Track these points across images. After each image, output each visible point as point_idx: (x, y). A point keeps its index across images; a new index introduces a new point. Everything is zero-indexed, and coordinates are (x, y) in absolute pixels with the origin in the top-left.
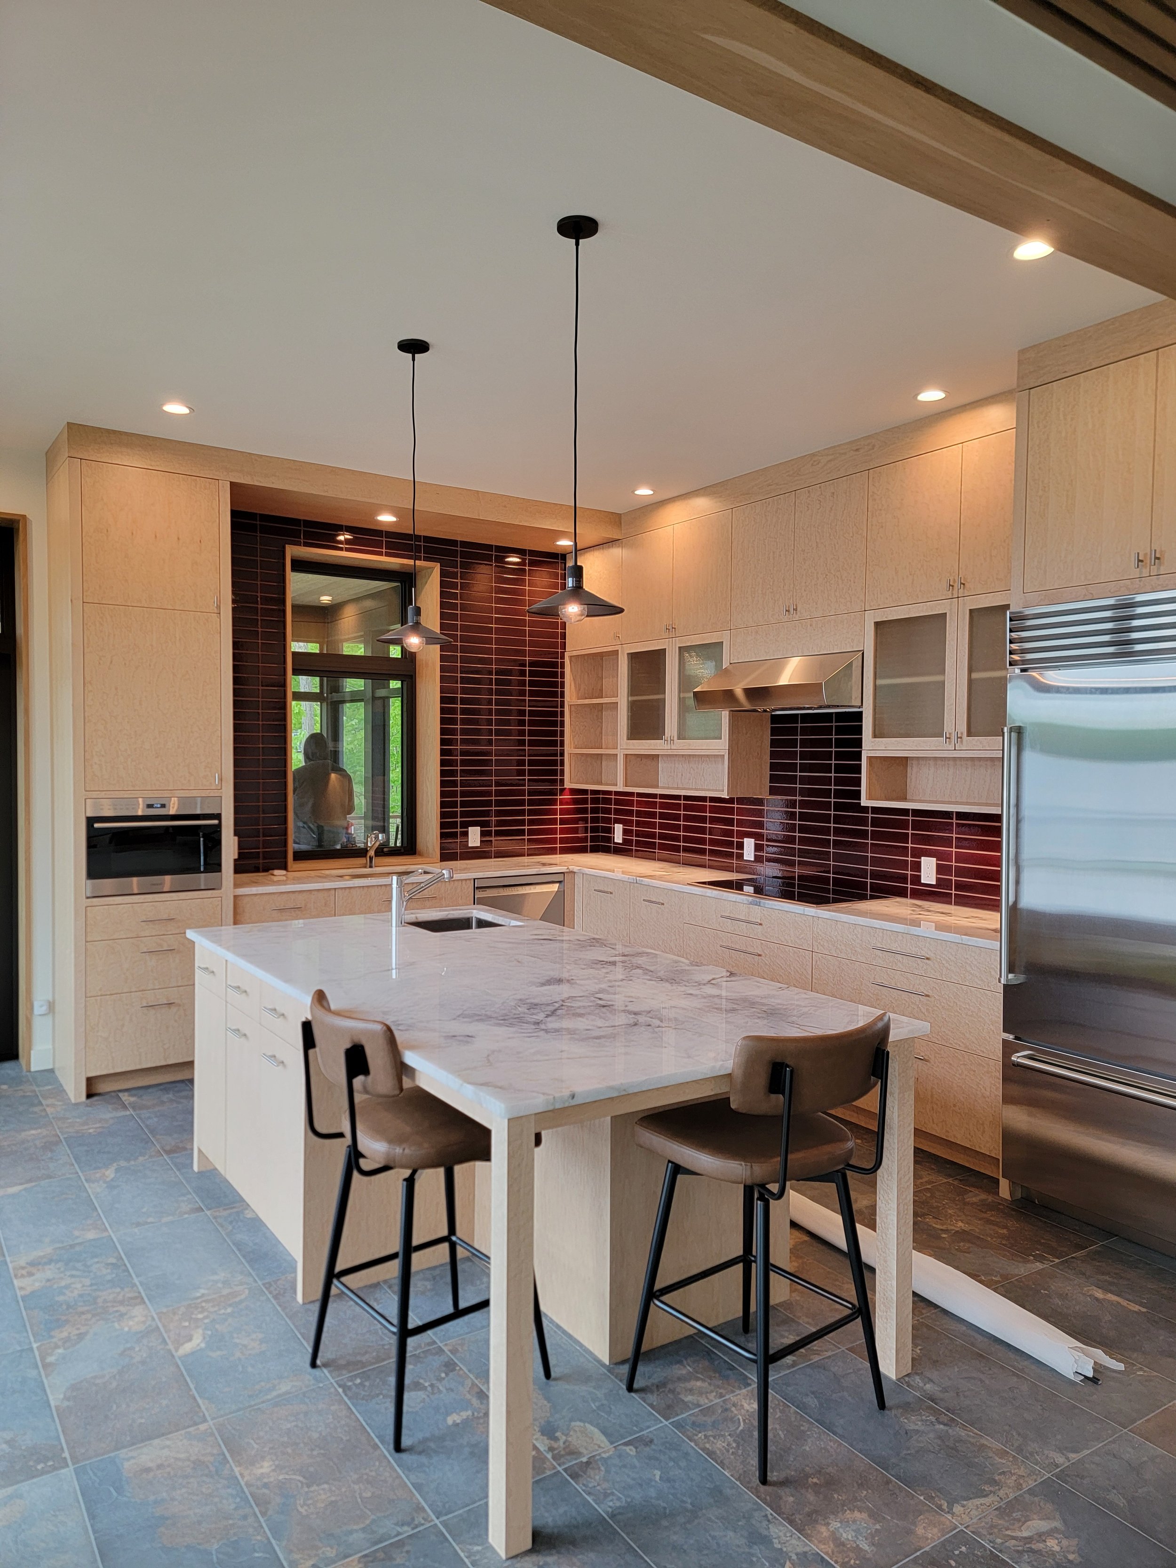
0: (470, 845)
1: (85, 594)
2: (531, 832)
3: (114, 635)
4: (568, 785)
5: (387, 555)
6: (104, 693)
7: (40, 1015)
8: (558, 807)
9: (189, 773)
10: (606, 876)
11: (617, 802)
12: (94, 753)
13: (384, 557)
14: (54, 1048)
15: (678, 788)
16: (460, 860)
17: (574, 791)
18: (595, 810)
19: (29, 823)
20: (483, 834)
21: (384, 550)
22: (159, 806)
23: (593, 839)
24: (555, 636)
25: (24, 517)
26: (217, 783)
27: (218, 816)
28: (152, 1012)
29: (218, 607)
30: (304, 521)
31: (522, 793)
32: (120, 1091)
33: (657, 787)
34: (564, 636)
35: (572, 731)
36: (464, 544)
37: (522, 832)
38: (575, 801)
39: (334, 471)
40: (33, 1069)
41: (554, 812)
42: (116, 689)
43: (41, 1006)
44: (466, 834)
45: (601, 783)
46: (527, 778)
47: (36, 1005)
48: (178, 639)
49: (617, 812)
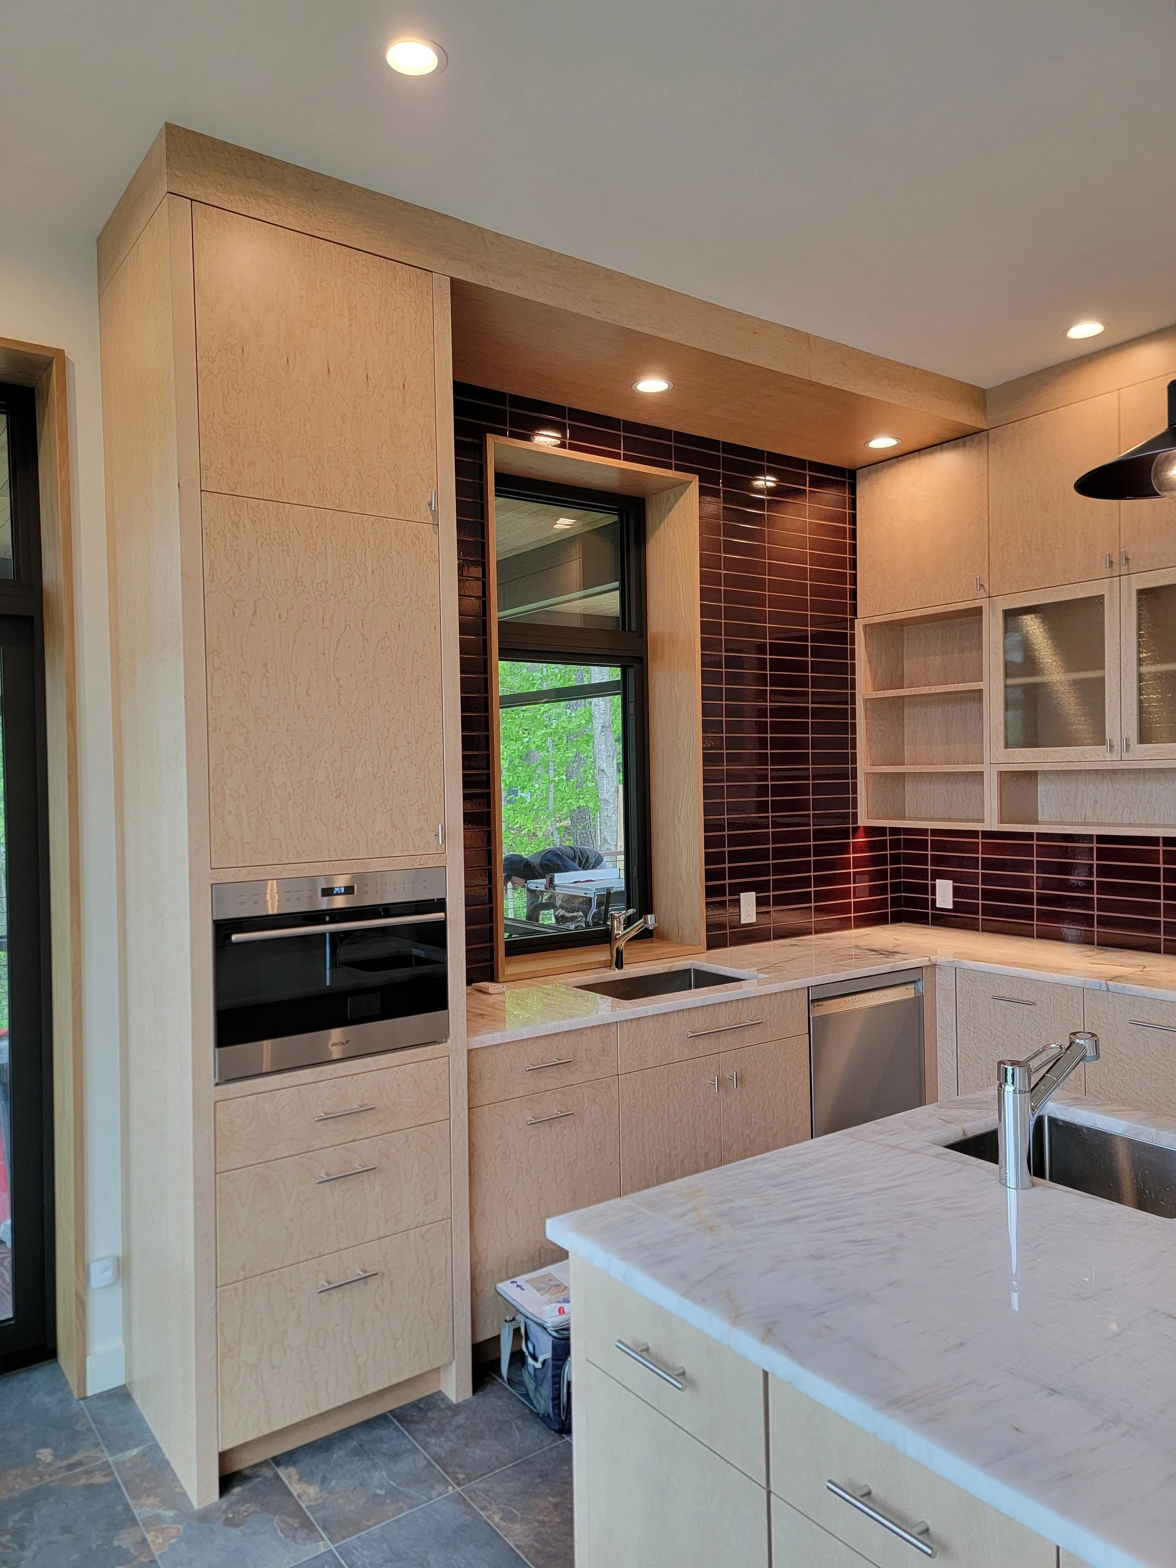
0: (743, 922)
1: (204, 474)
2: (820, 896)
3: (259, 559)
4: (863, 821)
5: (627, 458)
6: (243, 672)
7: (103, 1287)
8: (851, 856)
9: (393, 824)
10: (1025, 975)
11: (936, 846)
12: (227, 792)
13: (622, 461)
14: (129, 1347)
15: (1085, 824)
16: (731, 945)
17: (871, 831)
18: (895, 859)
19: (79, 927)
20: (760, 902)
21: (622, 452)
22: (343, 890)
23: (895, 902)
24: (841, 593)
25: (61, 352)
26: (440, 843)
27: (440, 905)
28: (336, 1295)
29: (435, 513)
30: (511, 396)
31: (805, 836)
32: (277, 1461)
33: (1035, 822)
34: (854, 594)
35: (869, 740)
36: (730, 448)
37: (806, 897)
38: (871, 846)
39: (610, 276)
40: (89, 1393)
41: (845, 864)
42: (265, 664)
43: (103, 1271)
44: (737, 903)
45: (903, 817)
46: (811, 812)
47: (95, 1269)
48: (370, 571)
49: (936, 860)
